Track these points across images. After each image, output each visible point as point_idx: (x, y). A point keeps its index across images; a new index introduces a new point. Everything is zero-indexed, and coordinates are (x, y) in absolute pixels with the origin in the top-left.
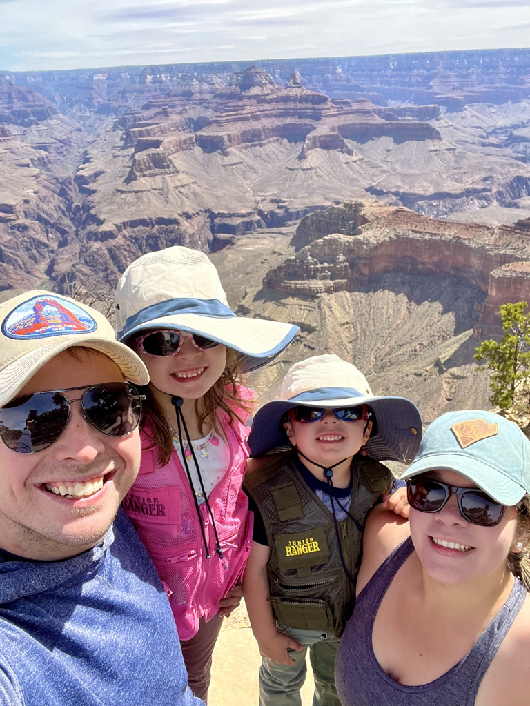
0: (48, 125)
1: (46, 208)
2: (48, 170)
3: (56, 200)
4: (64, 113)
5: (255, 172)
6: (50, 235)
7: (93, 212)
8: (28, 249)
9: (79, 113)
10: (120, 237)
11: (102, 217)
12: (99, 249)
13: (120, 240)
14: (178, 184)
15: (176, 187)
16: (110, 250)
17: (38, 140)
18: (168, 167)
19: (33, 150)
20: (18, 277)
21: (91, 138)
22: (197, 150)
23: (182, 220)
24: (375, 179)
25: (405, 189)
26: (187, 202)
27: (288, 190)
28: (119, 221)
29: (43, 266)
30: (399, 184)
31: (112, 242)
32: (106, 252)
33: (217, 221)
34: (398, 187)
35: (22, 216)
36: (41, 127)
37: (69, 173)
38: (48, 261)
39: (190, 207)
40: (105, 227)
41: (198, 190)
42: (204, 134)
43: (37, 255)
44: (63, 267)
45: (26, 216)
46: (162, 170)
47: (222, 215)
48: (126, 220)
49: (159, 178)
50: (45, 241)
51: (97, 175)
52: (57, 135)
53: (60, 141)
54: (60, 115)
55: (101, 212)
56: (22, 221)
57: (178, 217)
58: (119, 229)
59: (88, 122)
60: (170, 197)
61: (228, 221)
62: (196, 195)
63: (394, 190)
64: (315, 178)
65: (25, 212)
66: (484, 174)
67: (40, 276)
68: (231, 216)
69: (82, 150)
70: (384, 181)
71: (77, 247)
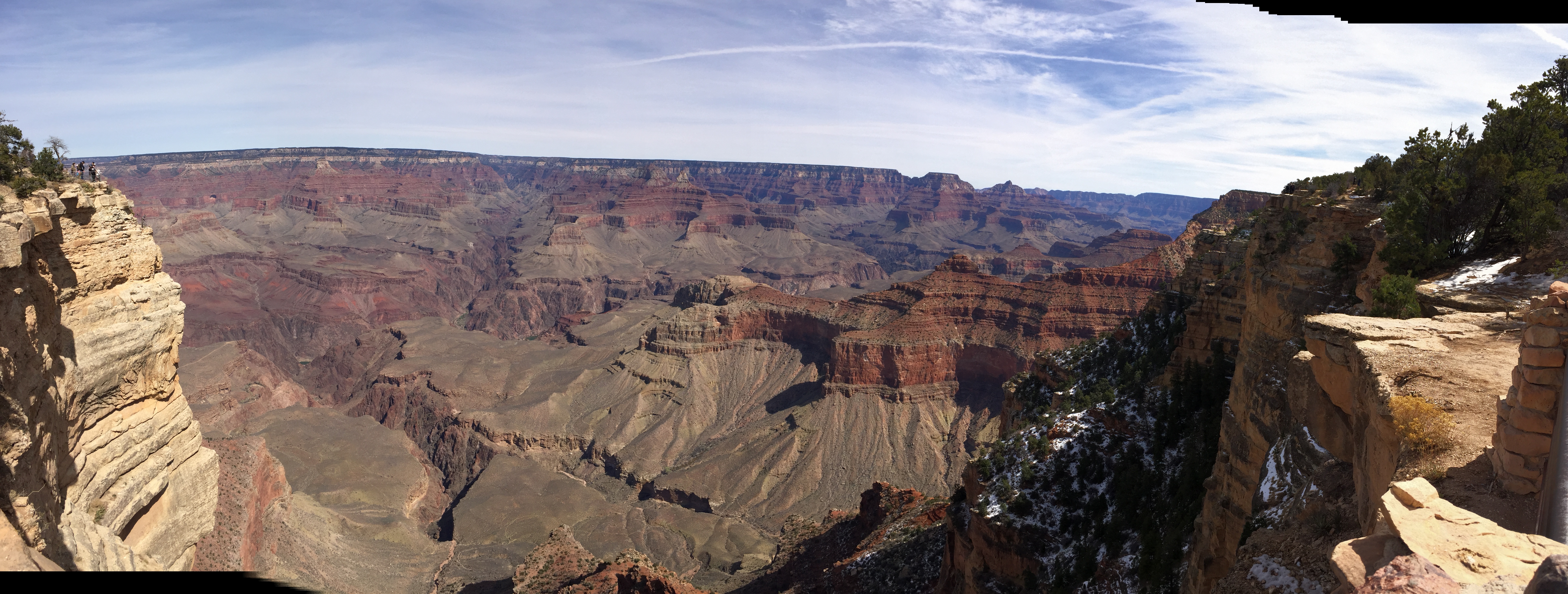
0: (497, 196)
1: (479, 258)
2: (489, 230)
3: (489, 254)
4: (511, 188)
5: (648, 248)
6: (477, 280)
7: (514, 267)
8: (458, 288)
9: (521, 190)
10: (530, 290)
11: (520, 272)
12: (513, 297)
13: (529, 293)
14: (585, 253)
15: (583, 256)
16: (520, 299)
17: (487, 206)
18: (580, 238)
19: (481, 213)
20: (445, 308)
21: (526, 209)
22: (604, 227)
23: (585, 284)
24: (746, 260)
25: (771, 270)
26: (590, 269)
27: (673, 264)
28: (531, 277)
29: (466, 304)
30: (766, 265)
31: (524, 294)
32: (516, 300)
33: (612, 286)
34: (766, 268)
35: (460, 261)
36: (491, 197)
37: (504, 234)
38: (471, 300)
39: (591, 273)
40: (520, 280)
41: (601, 259)
42: (610, 214)
43: (464, 294)
44: (480, 306)
45: (463, 263)
46: (574, 241)
47: (617, 282)
48: (538, 277)
49: (570, 247)
50: (472, 283)
51: (523, 238)
52: (502, 203)
53: (504, 209)
54: (508, 190)
55: (520, 268)
56: (460, 265)
57: (580, 279)
58: (532, 283)
59: (526, 197)
60: (577, 262)
61: (622, 287)
62: (598, 263)
63: (762, 270)
64: (696, 256)
65: (463, 259)
66: (832, 260)
67: (461, 310)
68: (624, 283)
69: (517, 218)
70: (754, 262)
71: (495, 293)
